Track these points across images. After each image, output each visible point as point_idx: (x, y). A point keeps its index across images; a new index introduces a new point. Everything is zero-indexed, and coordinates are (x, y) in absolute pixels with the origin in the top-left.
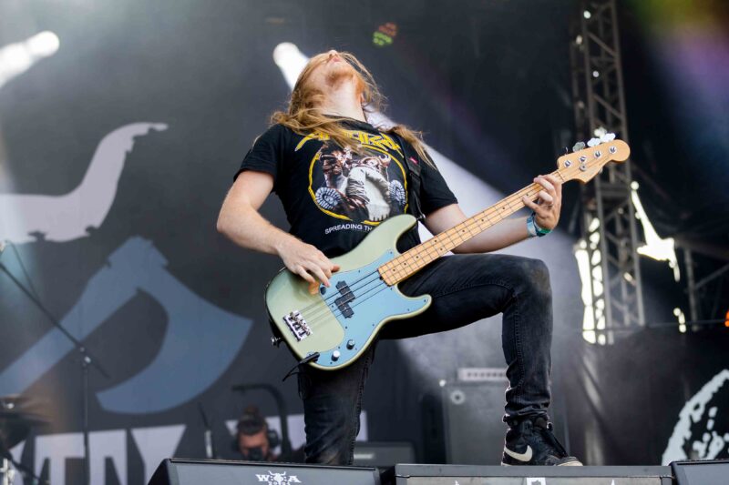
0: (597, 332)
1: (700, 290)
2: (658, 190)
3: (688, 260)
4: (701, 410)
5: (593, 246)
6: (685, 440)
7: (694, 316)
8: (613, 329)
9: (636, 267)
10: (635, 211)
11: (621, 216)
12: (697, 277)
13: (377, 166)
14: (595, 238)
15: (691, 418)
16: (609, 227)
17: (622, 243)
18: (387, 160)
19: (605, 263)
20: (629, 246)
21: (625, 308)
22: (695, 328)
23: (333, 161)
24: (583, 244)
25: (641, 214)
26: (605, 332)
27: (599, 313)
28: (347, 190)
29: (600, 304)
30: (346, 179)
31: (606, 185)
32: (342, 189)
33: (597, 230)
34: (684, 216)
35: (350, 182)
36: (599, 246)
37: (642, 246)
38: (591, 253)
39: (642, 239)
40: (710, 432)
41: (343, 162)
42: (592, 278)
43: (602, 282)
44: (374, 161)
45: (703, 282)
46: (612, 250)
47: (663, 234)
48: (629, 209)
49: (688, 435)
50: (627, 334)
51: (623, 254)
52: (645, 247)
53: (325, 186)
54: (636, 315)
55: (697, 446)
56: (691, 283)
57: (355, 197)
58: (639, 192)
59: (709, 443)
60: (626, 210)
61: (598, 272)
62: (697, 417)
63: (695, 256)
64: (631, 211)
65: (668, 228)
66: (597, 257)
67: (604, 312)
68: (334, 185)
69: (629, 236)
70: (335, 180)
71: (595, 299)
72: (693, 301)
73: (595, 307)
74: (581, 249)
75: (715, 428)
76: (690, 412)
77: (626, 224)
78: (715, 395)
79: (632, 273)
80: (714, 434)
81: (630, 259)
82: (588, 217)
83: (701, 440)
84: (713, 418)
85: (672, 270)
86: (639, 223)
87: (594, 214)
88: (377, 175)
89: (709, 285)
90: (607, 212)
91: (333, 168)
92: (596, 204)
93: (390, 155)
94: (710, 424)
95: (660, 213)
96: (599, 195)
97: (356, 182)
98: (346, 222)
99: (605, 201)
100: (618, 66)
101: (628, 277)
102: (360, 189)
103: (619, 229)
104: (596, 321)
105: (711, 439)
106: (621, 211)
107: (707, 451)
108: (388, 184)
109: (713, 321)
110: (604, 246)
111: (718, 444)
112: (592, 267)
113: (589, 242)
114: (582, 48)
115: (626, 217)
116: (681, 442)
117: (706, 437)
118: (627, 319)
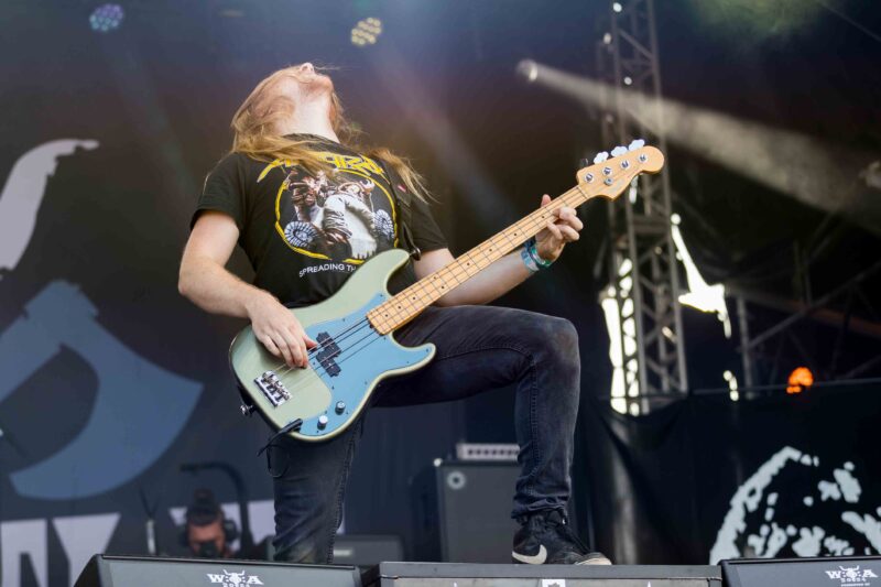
0: (629, 399)
1: (757, 349)
2: (704, 225)
3: (742, 311)
4: (758, 497)
5: (624, 294)
6: (738, 533)
7: (748, 381)
8: (649, 396)
9: (678, 319)
10: (676, 250)
11: (659, 257)
12: (752, 334)
13: (359, 193)
14: (627, 284)
15: (745, 506)
16: (644, 270)
17: (660, 290)
18: (371, 185)
19: (639, 316)
20: (669, 294)
21: (663, 371)
22: (750, 396)
23: (305, 189)
24: (612, 291)
25: (683, 254)
26: (638, 399)
27: (631, 377)
28: (323, 223)
29: (633, 365)
30: (321, 210)
31: (639, 218)
32: (317, 221)
33: (629, 274)
34: (737, 256)
35: (327, 212)
36: (631, 294)
37: (684, 294)
38: (621, 302)
39: (684, 285)
40: (769, 524)
41: (317, 189)
42: (623, 334)
43: (636, 339)
44: (355, 187)
45: (759, 339)
46: (648, 298)
47: (710, 280)
48: (668, 248)
49: (742, 527)
50: (665, 402)
51: (661, 304)
52: (688, 295)
53: (296, 219)
54: (677, 379)
55: (753, 540)
56: (745, 340)
57: (334, 231)
58: (681, 227)
59: (768, 537)
60: (665, 249)
61: (630, 326)
62: (753, 504)
63: (749, 306)
64: (671, 250)
65: (717, 272)
66: (629, 307)
67: (637, 376)
68: (308, 218)
69: (668, 281)
70: (307, 213)
71: (626, 360)
72: (747, 362)
73: (626, 369)
74: (608, 297)
75: (775, 519)
76: (744, 499)
77: (664, 267)
78: (775, 478)
79: (672, 328)
80: (774, 526)
81: (669, 310)
82: (618, 258)
83: (758, 533)
84: (772, 507)
85: (721, 324)
86: (681, 265)
87: (625, 254)
88: (360, 205)
89: (767, 342)
90: (641, 251)
91: (304, 198)
92: (627, 242)
93: (373, 181)
94: (769, 514)
95: (708, 253)
96: (631, 230)
97: (334, 213)
98: (323, 262)
99: (638, 237)
100: (655, 70)
101: (667, 332)
102: (339, 221)
103: (656, 272)
104: (628, 387)
105: (771, 532)
106: (658, 250)
107: (766, 547)
108: (373, 215)
109: (772, 387)
110: (638, 294)
111: (779, 539)
112: (623, 319)
113: (619, 289)
114: (611, 49)
115: (665, 258)
116: (733, 536)
117: (764, 530)
118: (666, 384)
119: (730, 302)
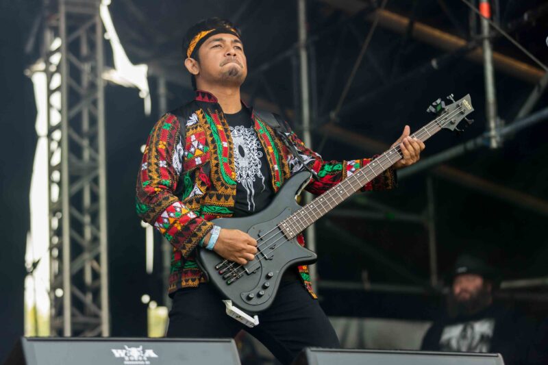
0: (51, 167)
3: (162, 90)
5: (53, 69)
8: (69, 164)
9: (100, 95)
10: (104, 31)
14: (56, 59)
16: (72, 48)
17: (86, 67)
19: (64, 89)
20: (94, 70)
21: (85, 143)
24: (41, 66)
25: (112, 35)
26: (60, 168)
27: (54, 145)
29: (57, 135)
33: (58, 50)
34: (161, 40)
36: (59, 69)
37: (109, 71)
38: (50, 76)
39: (110, 63)
42: (50, 106)
43: (60, 112)
46: (74, 74)
47: (135, 60)
48: (94, 28)
51: (86, 79)
52: (113, 72)
54: (97, 150)
61: (57, 99)
63: (170, 86)
64: (99, 30)
65: (142, 53)
66: (57, 81)
67: (60, 144)
69: (94, 59)
71: (51, 130)
73: (49, 136)
74: (38, 71)
77: (92, 45)
81: (93, 86)
82: (48, 35)
85: (142, 101)
86: (107, 44)
87: (56, 33)
90: (70, 30)
92: (58, 20)
96: (63, 9)
99: (69, 16)
103: (85, 50)
104: (51, 154)
110: (64, 68)
112: (50, 92)
113: (48, 63)
118: (87, 155)
119: (152, 81)
